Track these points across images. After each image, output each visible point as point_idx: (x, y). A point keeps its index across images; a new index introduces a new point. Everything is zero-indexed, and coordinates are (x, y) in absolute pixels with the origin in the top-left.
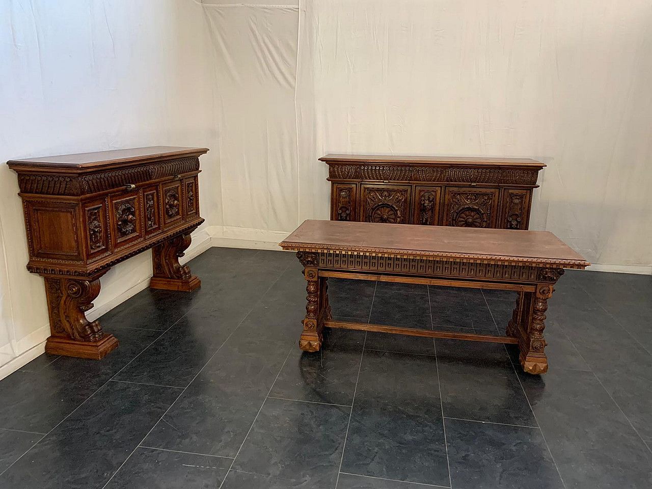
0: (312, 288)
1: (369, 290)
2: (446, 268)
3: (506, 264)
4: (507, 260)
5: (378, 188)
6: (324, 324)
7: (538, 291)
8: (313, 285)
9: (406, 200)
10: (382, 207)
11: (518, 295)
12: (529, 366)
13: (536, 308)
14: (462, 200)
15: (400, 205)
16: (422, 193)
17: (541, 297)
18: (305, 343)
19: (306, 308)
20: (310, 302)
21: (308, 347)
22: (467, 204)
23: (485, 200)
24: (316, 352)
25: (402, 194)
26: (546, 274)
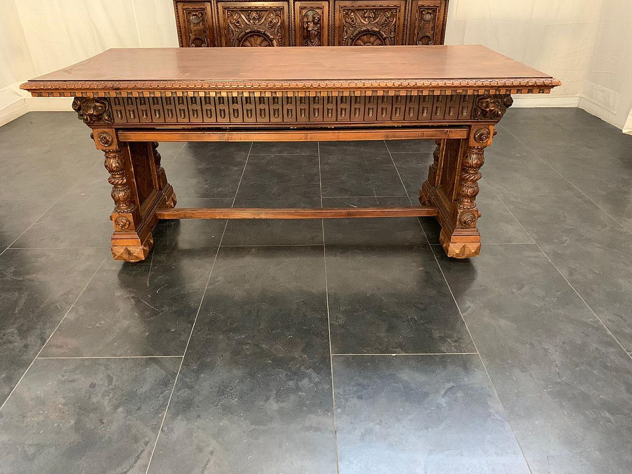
0: (114, 163)
1: (240, 156)
2: (328, 109)
3: (425, 93)
4: (426, 87)
5: (242, 8)
6: (155, 215)
7: (472, 136)
8: (114, 157)
9: (283, 23)
10: (251, 36)
11: (437, 146)
12: (454, 249)
13: (468, 163)
14: (358, 19)
15: (276, 31)
16: (304, 12)
17: (476, 145)
18: (120, 251)
19: (112, 195)
20: (116, 186)
21: (126, 256)
22: (364, 25)
23: (388, 18)
24: (141, 261)
25: (277, 15)
26: (487, 106)
